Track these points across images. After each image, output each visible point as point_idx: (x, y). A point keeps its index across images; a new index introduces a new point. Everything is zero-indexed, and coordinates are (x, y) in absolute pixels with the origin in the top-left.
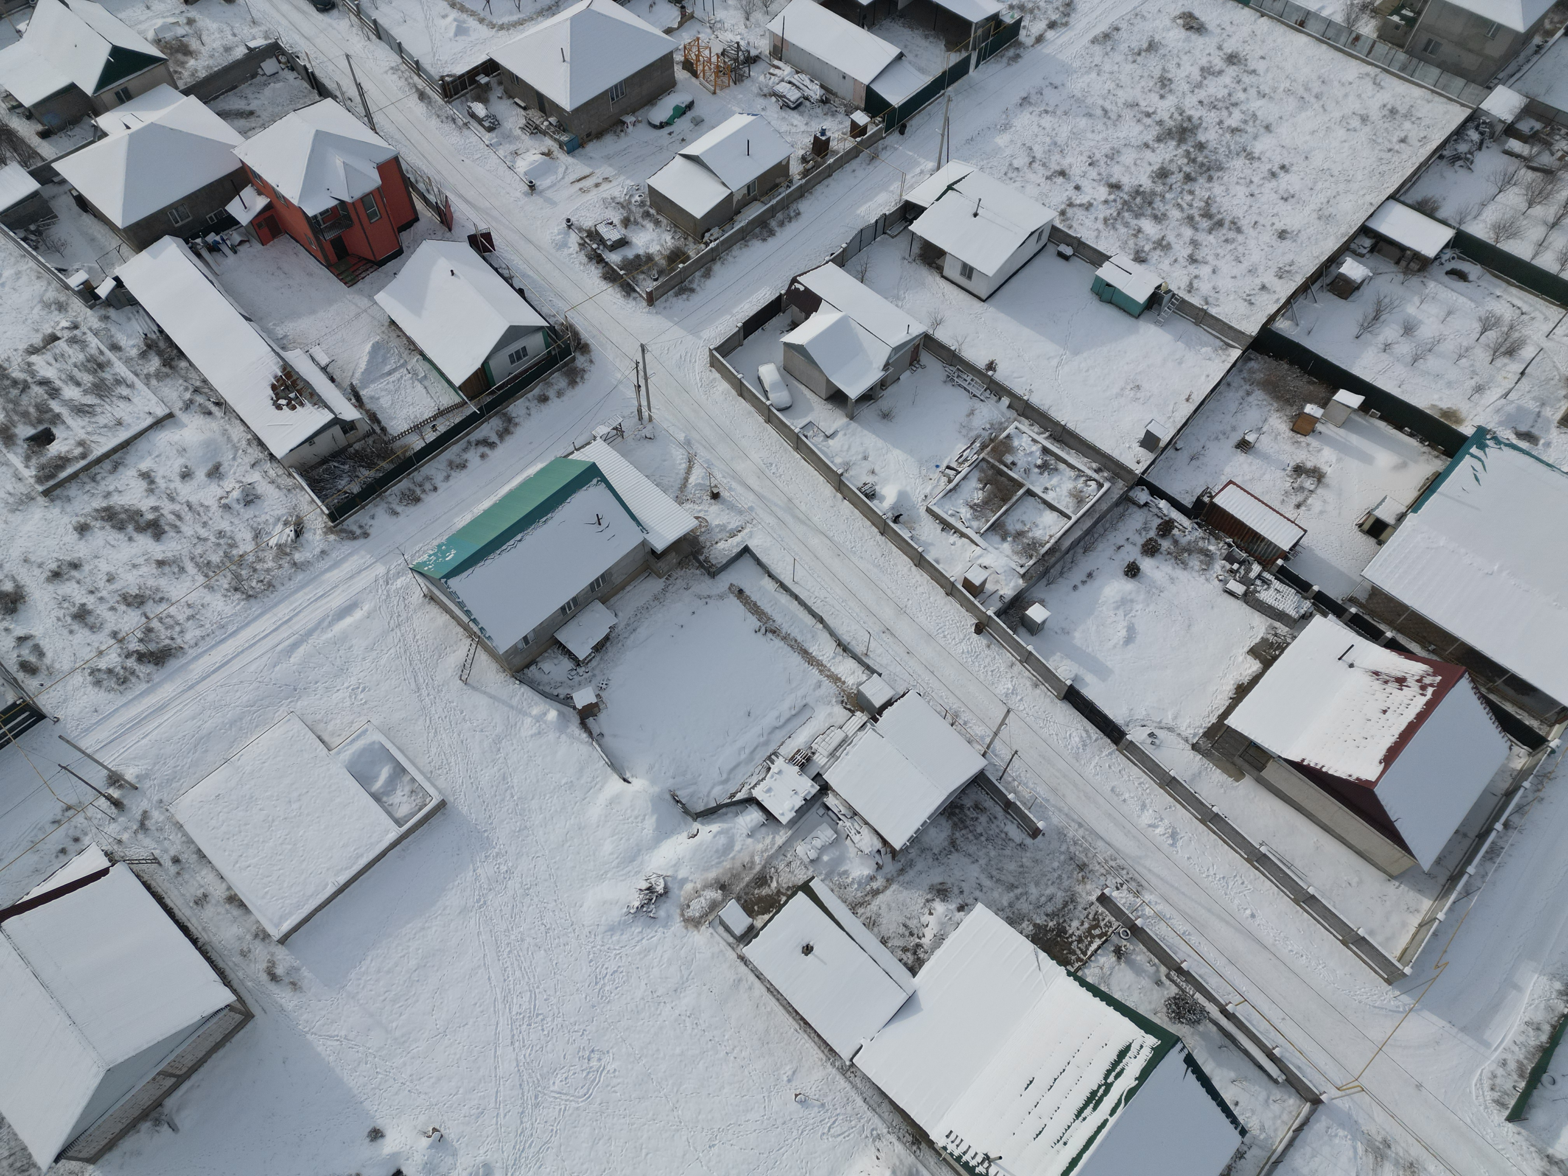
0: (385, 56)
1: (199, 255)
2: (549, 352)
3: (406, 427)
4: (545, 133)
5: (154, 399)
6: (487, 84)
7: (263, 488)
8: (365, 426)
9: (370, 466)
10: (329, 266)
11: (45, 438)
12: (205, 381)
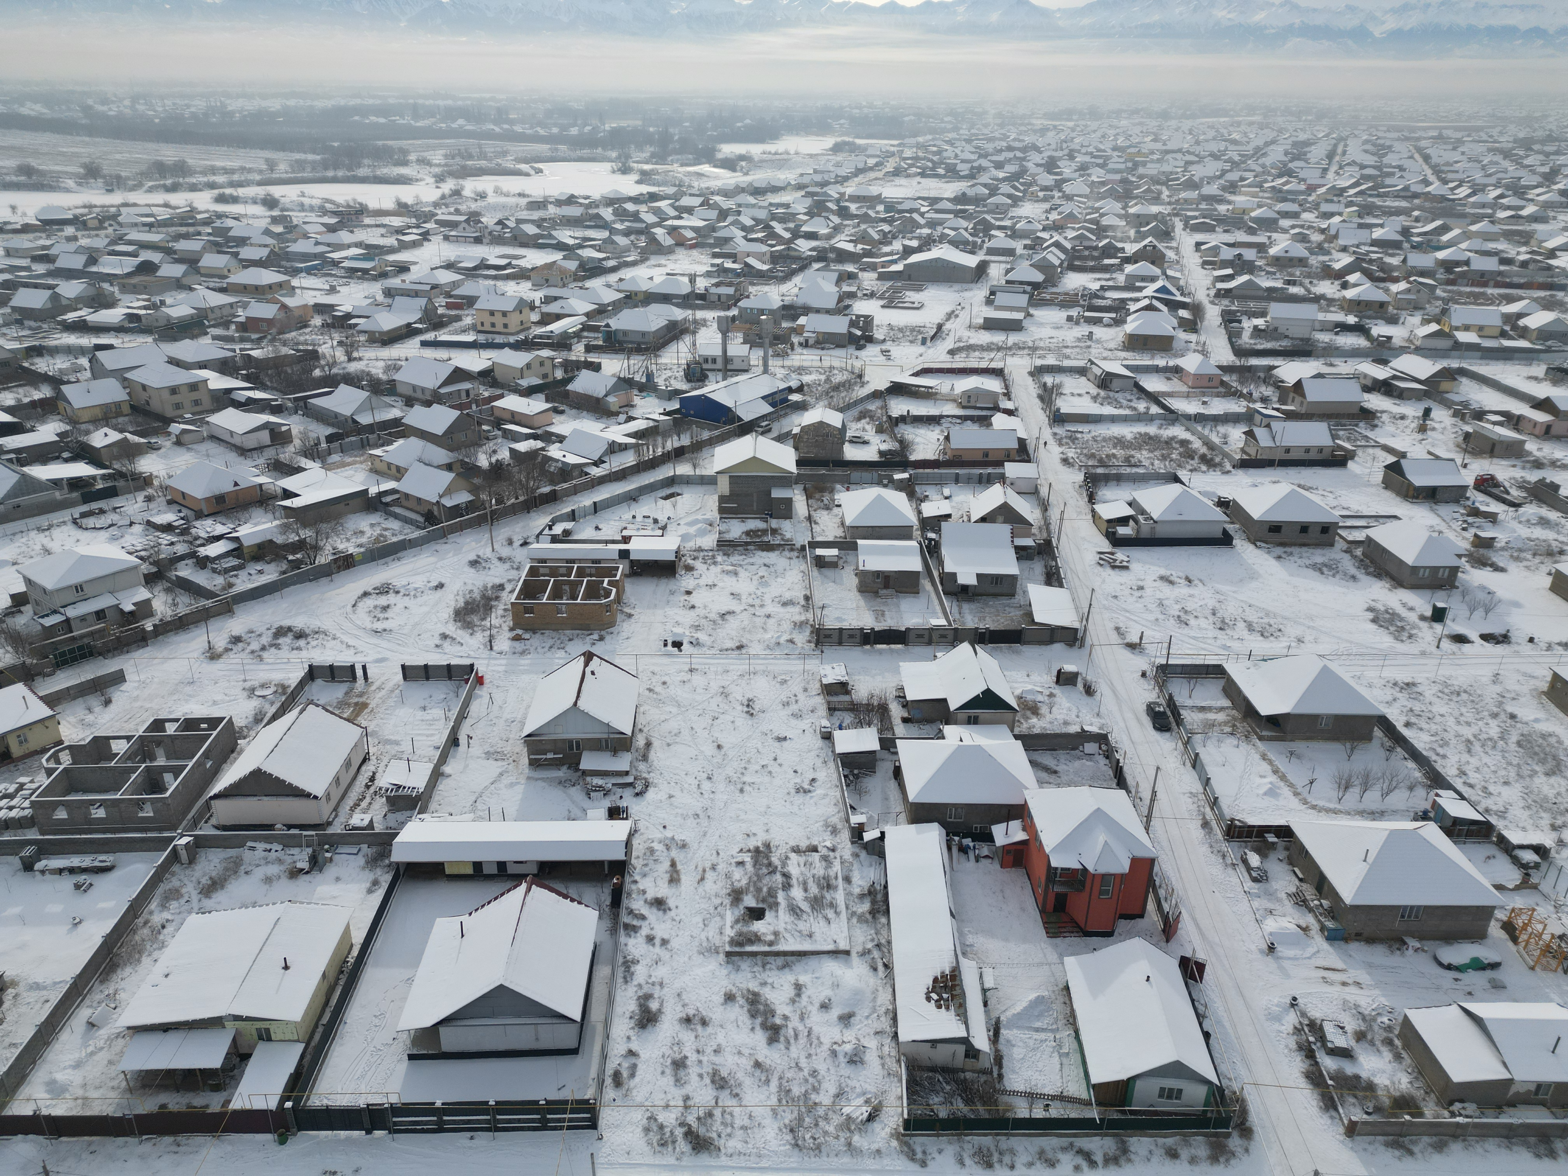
0: (1190, 781)
1: (949, 848)
2: (1205, 1112)
3: (1021, 1088)
4: (1310, 910)
5: (846, 933)
6: (1273, 843)
7: (872, 1057)
8: (986, 1062)
9: (968, 1102)
10: (1043, 912)
11: (757, 914)
12: (889, 942)
